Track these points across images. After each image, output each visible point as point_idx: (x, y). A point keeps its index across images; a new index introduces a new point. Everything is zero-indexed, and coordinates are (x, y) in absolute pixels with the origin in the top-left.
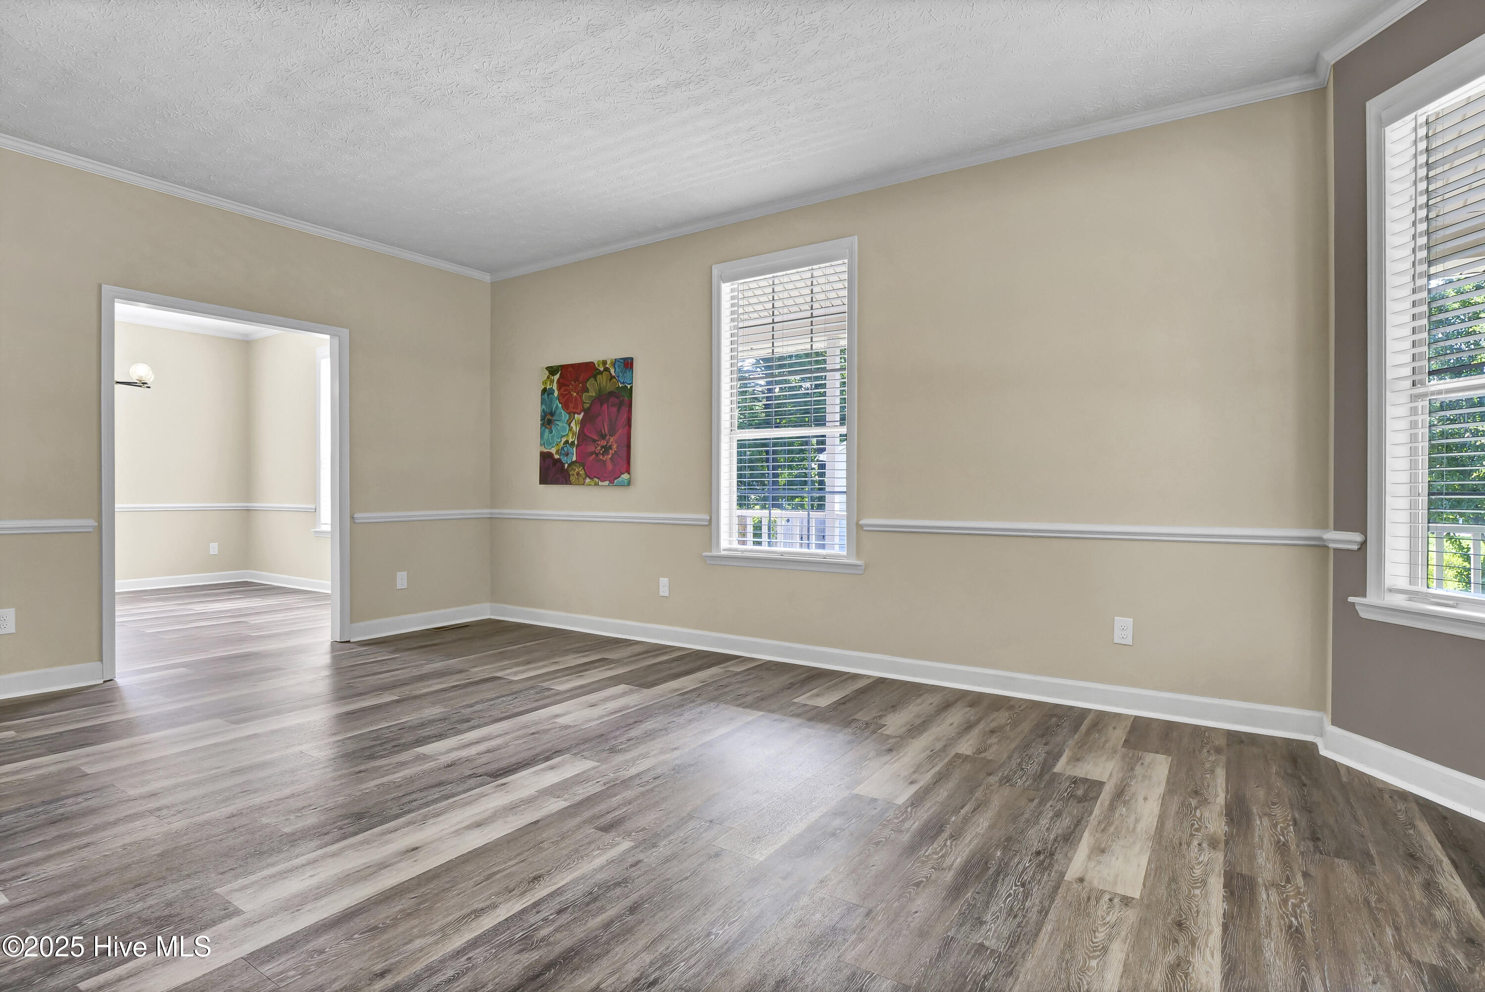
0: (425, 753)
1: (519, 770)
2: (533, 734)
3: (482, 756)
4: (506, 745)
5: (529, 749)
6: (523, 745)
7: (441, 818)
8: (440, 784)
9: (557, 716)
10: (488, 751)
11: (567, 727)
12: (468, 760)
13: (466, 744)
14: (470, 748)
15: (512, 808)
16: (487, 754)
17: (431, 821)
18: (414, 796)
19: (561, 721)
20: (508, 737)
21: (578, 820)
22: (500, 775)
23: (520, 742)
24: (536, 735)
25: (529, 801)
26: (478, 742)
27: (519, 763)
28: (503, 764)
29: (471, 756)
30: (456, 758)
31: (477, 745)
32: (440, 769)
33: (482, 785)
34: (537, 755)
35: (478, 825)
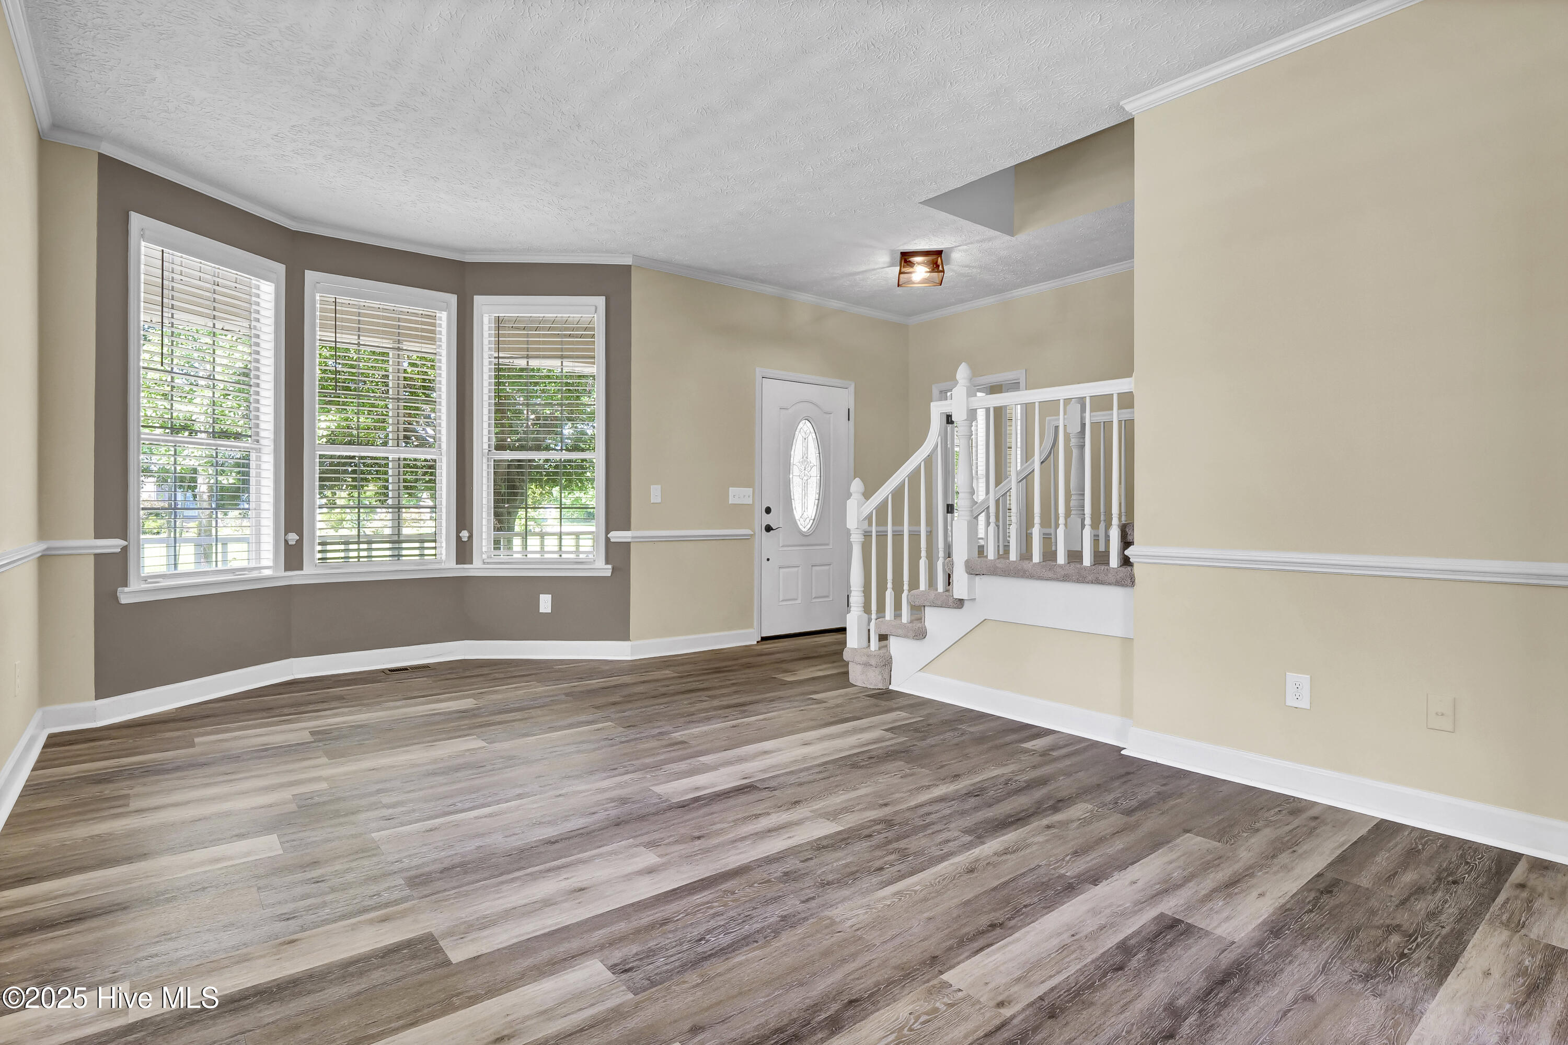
0: (828, 823)
1: (729, 790)
2: (699, 838)
3: (764, 811)
4: (737, 823)
5: (712, 813)
6: (717, 820)
7: (792, 759)
8: (801, 784)
9: (650, 871)
10: (757, 816)
11: (651, 845)
12: (779, 807)
13: (784, 830)
14: (778, 824)
15: (741, 760)
16: (759, 812)
17: (800, 758)
18: (820, 776)
19: (650, 858)
20: (731, 836)
21: (696, 749)
22: (747, 787)
23: (719, 826)
24: (697, 834)
25: (729, 763)
26: (769, 831)
27: (727, 798)
28: (743, 799)
29: (775, 812)
30: (791, 811)
31: (770, 826)
32: (806, 800)
33: (763, 780)
34: (705, 805)
35: (766, 753)
